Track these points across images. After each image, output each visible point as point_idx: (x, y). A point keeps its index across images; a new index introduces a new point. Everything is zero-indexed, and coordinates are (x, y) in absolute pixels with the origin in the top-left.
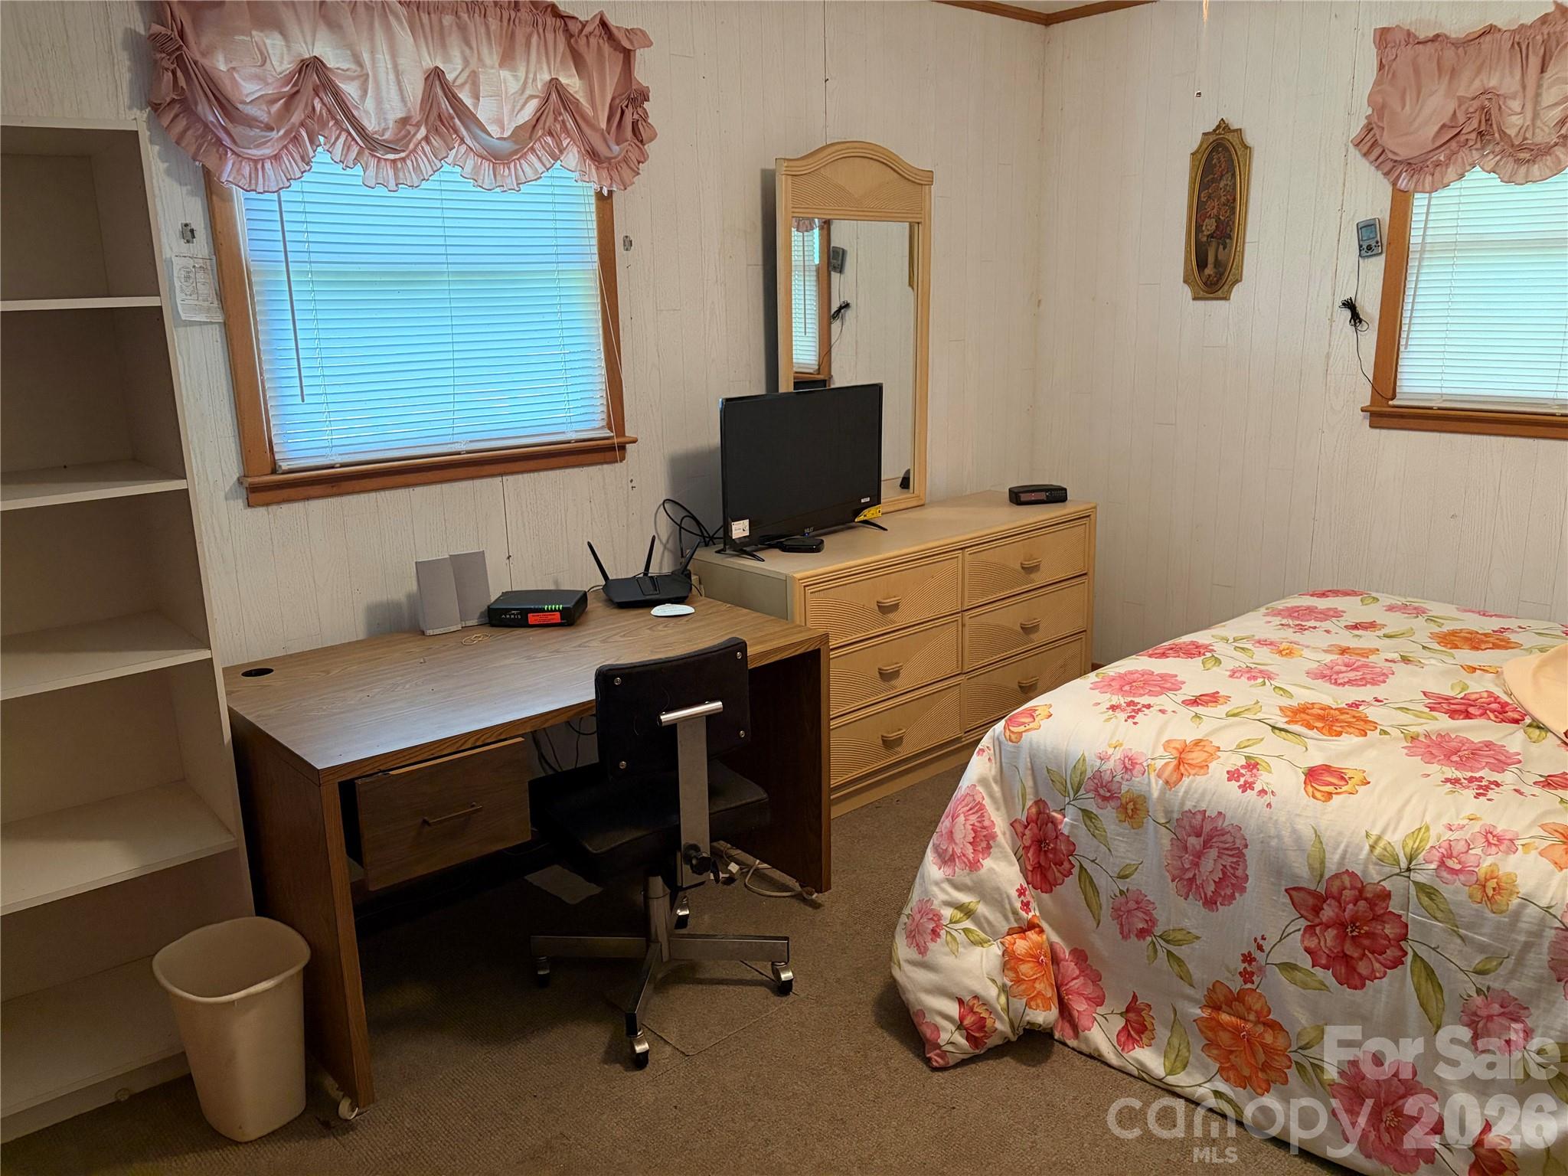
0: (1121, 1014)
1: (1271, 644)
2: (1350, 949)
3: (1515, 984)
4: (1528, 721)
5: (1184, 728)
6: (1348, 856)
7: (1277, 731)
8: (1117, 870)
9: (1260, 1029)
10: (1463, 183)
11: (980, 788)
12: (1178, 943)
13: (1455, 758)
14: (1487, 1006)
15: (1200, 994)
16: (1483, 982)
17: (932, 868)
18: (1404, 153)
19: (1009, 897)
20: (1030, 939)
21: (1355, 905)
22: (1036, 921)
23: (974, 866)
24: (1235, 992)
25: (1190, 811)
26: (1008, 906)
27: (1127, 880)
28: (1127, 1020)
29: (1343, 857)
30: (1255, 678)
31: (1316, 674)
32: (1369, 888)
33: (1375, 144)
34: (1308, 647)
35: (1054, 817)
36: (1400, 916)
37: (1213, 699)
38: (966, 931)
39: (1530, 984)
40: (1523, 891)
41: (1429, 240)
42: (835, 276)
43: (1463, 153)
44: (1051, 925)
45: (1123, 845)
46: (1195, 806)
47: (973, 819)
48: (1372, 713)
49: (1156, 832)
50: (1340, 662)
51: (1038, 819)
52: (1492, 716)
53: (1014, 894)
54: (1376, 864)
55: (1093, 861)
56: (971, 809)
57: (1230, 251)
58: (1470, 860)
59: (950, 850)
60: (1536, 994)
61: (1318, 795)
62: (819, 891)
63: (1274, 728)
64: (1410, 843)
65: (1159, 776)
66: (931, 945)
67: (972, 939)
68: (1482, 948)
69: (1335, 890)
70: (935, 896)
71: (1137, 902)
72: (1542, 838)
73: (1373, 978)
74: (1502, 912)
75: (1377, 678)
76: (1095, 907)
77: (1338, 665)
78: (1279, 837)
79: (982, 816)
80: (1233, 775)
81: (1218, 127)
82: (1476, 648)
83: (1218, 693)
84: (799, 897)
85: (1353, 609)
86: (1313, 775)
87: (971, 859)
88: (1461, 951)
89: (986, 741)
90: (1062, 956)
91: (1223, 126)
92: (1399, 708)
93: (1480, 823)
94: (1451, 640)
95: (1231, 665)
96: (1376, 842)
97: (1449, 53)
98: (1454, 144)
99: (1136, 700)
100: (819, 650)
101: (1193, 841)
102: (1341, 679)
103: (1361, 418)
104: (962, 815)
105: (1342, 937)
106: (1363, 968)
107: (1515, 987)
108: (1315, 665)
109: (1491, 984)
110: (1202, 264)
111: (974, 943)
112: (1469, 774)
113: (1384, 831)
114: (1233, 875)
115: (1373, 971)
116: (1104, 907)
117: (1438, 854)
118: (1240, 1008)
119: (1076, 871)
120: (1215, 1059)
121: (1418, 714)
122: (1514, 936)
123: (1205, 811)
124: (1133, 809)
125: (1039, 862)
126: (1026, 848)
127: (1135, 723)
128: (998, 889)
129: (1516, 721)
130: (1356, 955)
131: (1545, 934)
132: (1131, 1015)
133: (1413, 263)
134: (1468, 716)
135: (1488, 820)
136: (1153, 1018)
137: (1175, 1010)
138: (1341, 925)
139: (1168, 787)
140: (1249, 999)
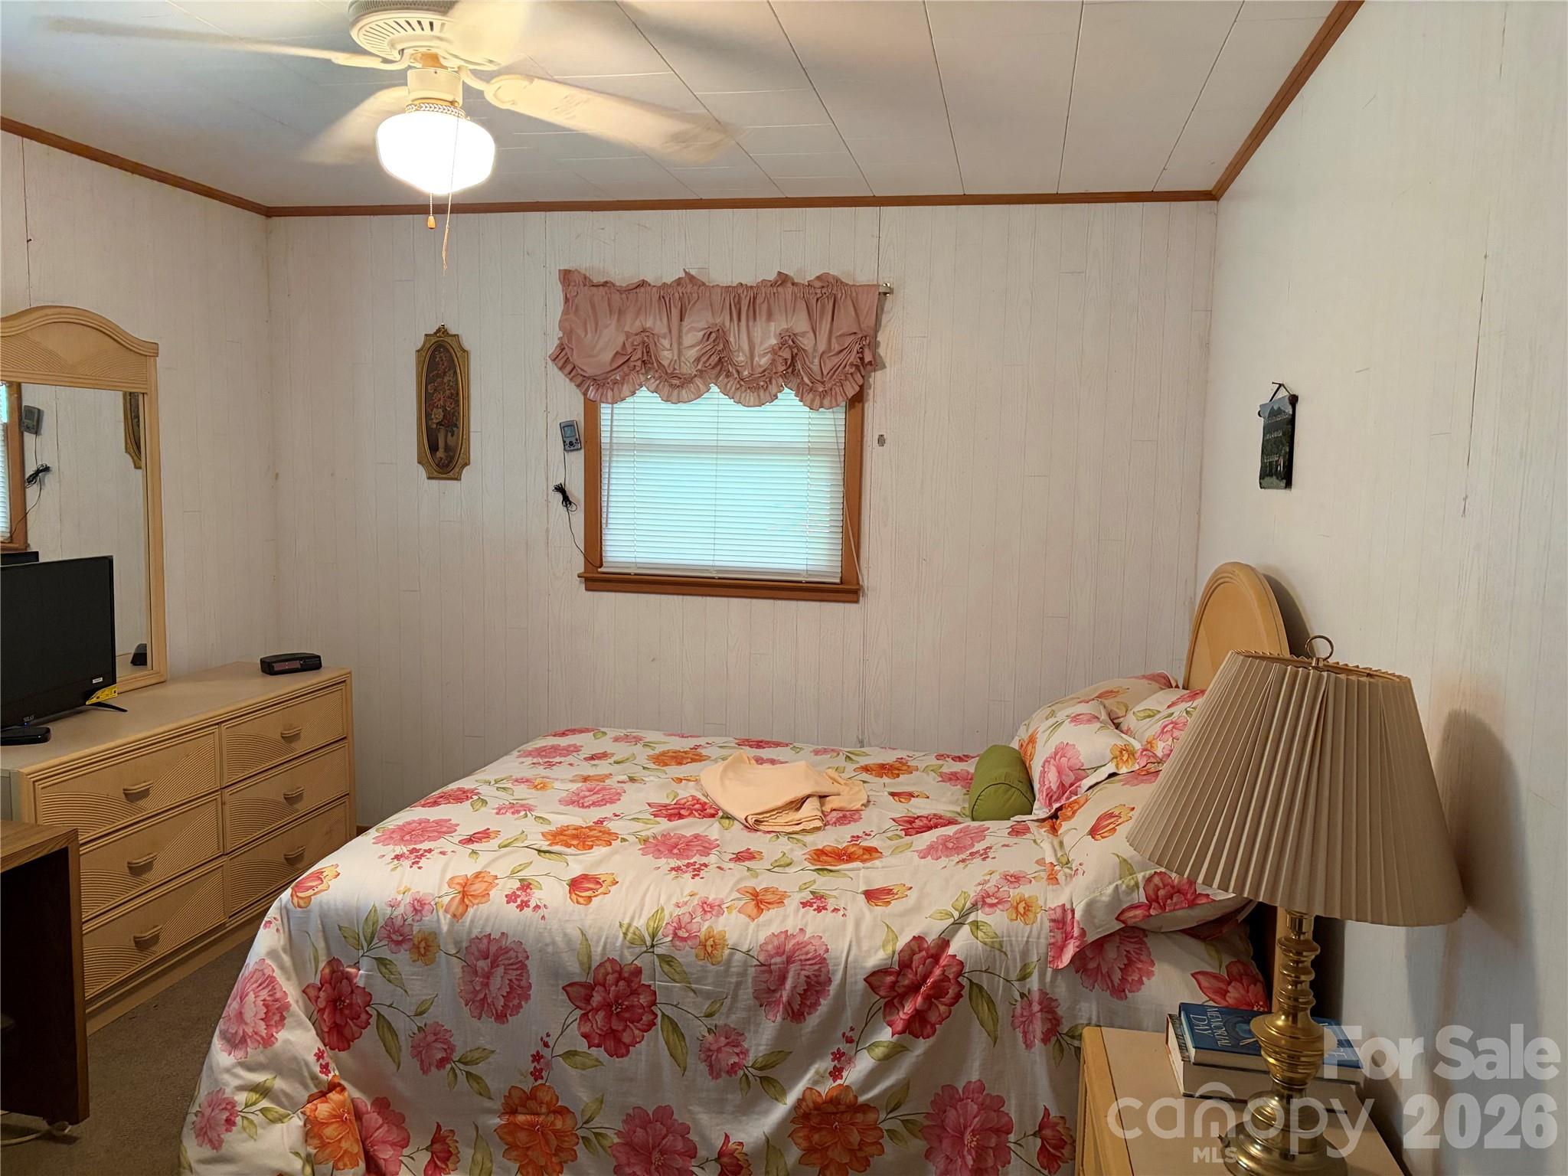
0: (427, 1149)
1: (527, 781)
2: (617, 1025)
3: (733, 1017)
4: (720, 814)
5: (464, 865)
6: (608, 946)
7: (542, 854)
8: (414, 1008)
9: (551, 1118)
10: (635, 399)
11: (268, 961)
12: (474, 1062)
13: (675, 851)
14: (716, 1041)
15: (497, 1105)
16: (709, 1022)
17: (221, 1056)
18: (590, 371)
19: (307, 1064)
20: (332, 1100)
21: (616, 986)
22: (337, 1080)
23: (268, 1041)
24: (528, 1091)
25: (477, 938)
26: (306, 1074)
27: (425, 1015)
28: (433, 1153)
29: (604, 948)
30: (518, 812)
31: (566, 801)
32: (626, 969)
33: (567, 361)
34: (557, 779)
35: (348, 972)
36: (650, 986)
37: (485, 835)
38: (263, 1111)
39: (744, 1015)
40: (730, 943)
41: (615, 441)
42: (29, 438)
43: (634, 375)
44: (350, 1082)
45: (419, 983)
46: (481, 932)
47: (264, 994)
48: (613, 826)
49: (448, 963)
50: (584, 788)
51: (331, 979)
52: (696, 814)
53: (311, 1058)
54: (629, 948)
55: (390, 1006)
56: (260, 985)
57: (458, 438)
58: (694, 927)
59: (241, 1032)
60: (747, 1021)
61: (581, 900)
62: (75, 1121)
63: (539, 851)
64: (652, 924)
65: (446, 911)
66: (226, 1136)
67: (270, 1117)
68: (708, 995)
69: (600, 977)
70: (227, 1084)
71: (435, 1034)
72: (739, 899)
73: (634, 1043)
74: (719, 963)
75: (613, 798)
76: (394, 1050)
77: (582, 791)
78: (554, 943)
79: (274, 988)
80: (511, 898)
81: (439, 330)
82: (680, 764)
83: (488, 829)
84: (49, 1137)
85: (588, 743)
86: (575, 884)
87: (264, 1035)
88: (694, 1002)
89: (272, 912)
90: (364, 1109)
91: (442, 331)
92: (633, 819)
93: (697, 897)
94: (663, 760)
95: (496, 804)
96: (627, 929)
97: (616, 297)
98: (625, 368)
99: (418, 847)
100: (66, 849)
101: (483, 965)
102: (588, 801)
103: (578, 582)
104: (252, 993)
105: (609, 1017)
106: (626, 1038)
107: (733, 1020)
108: (564, 794)
109: (717, 1022)
110: (434, 448)
111: (273, 1121)
112: (687, 861)
113: (632, 918)
114: (519, 986)
115: (634, 1037)
116: (404, 1048)
117: (672, 928)
118: (531, 1104)
119: (373, 1021)
120: (516, 1160)
121: (646, 822)
122: (729, 979)
123: (490, 934)
124: (424, 947)
125: (335, 1022)
126: (321, 1011)
127: (420, 868)
128: (295, 1059)
129: (713, 816)
130: (620, 1028)
131: (749, 972)
132: (437, 1146)
133: (605, 458)
134: (681, 817)
135: (702, 894)
136: (457, 1142)
137: (477, 1127)
138: (607, 1006)
139: (455, 920)
140: (540, 1094)
